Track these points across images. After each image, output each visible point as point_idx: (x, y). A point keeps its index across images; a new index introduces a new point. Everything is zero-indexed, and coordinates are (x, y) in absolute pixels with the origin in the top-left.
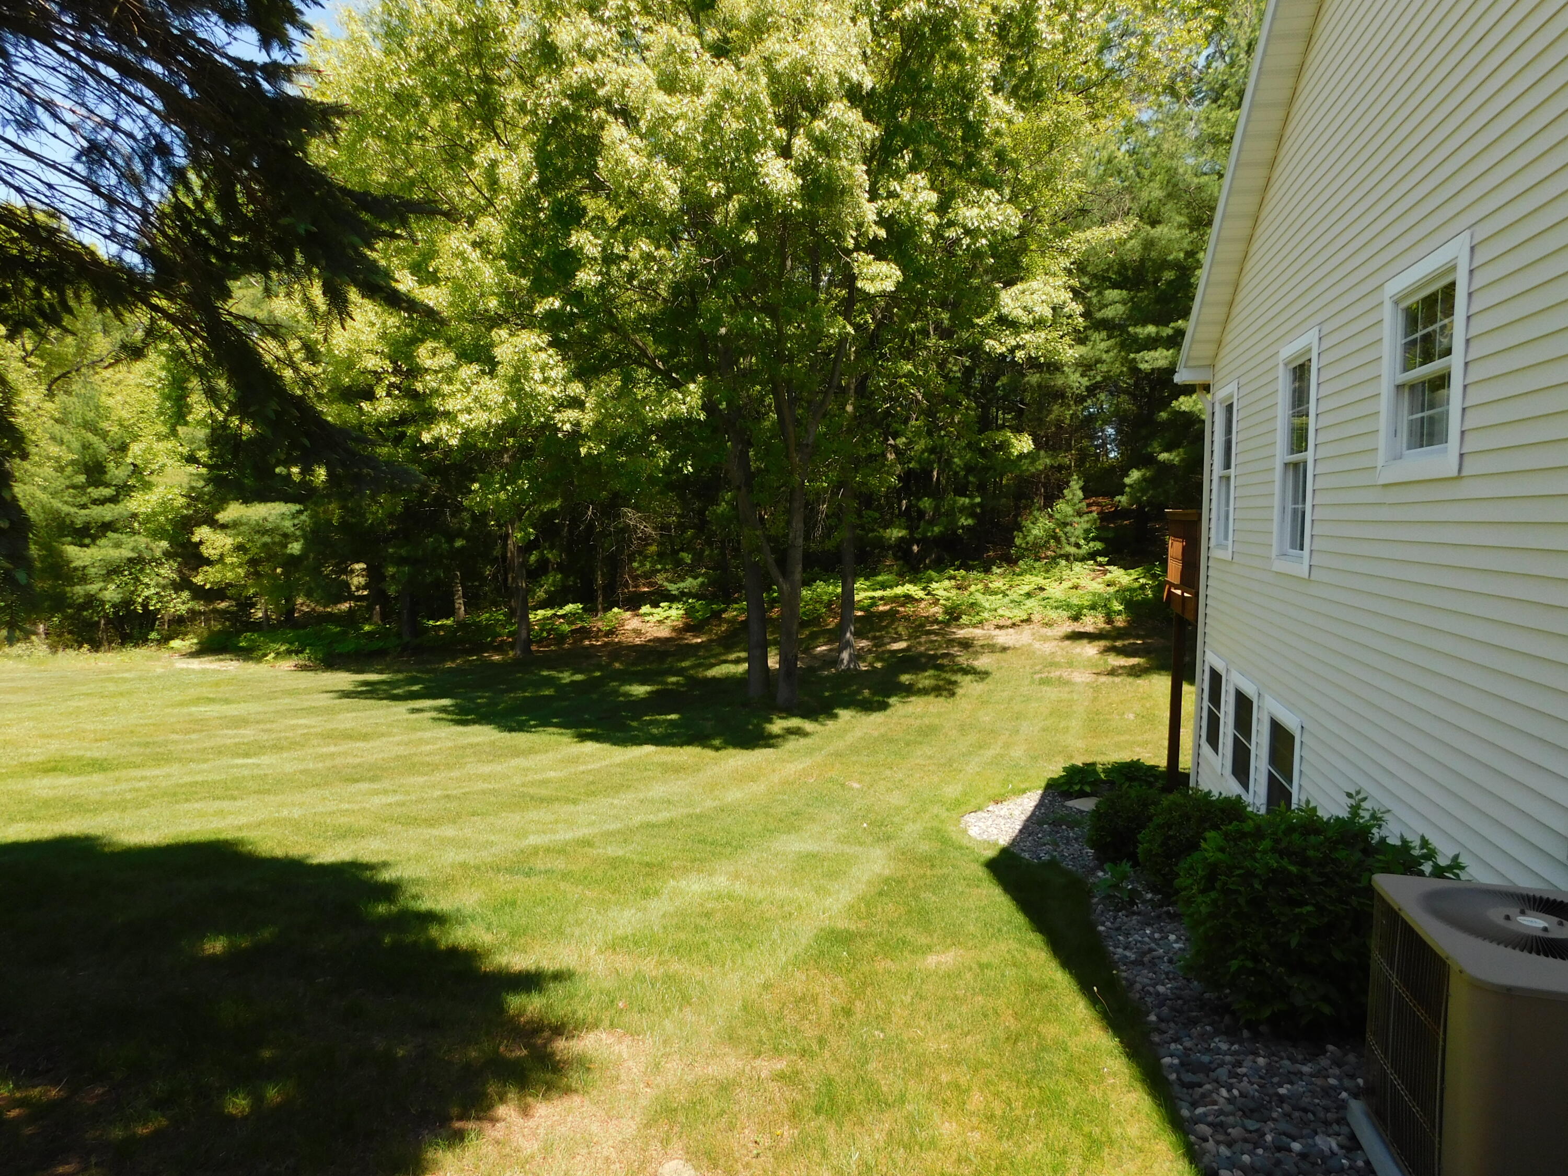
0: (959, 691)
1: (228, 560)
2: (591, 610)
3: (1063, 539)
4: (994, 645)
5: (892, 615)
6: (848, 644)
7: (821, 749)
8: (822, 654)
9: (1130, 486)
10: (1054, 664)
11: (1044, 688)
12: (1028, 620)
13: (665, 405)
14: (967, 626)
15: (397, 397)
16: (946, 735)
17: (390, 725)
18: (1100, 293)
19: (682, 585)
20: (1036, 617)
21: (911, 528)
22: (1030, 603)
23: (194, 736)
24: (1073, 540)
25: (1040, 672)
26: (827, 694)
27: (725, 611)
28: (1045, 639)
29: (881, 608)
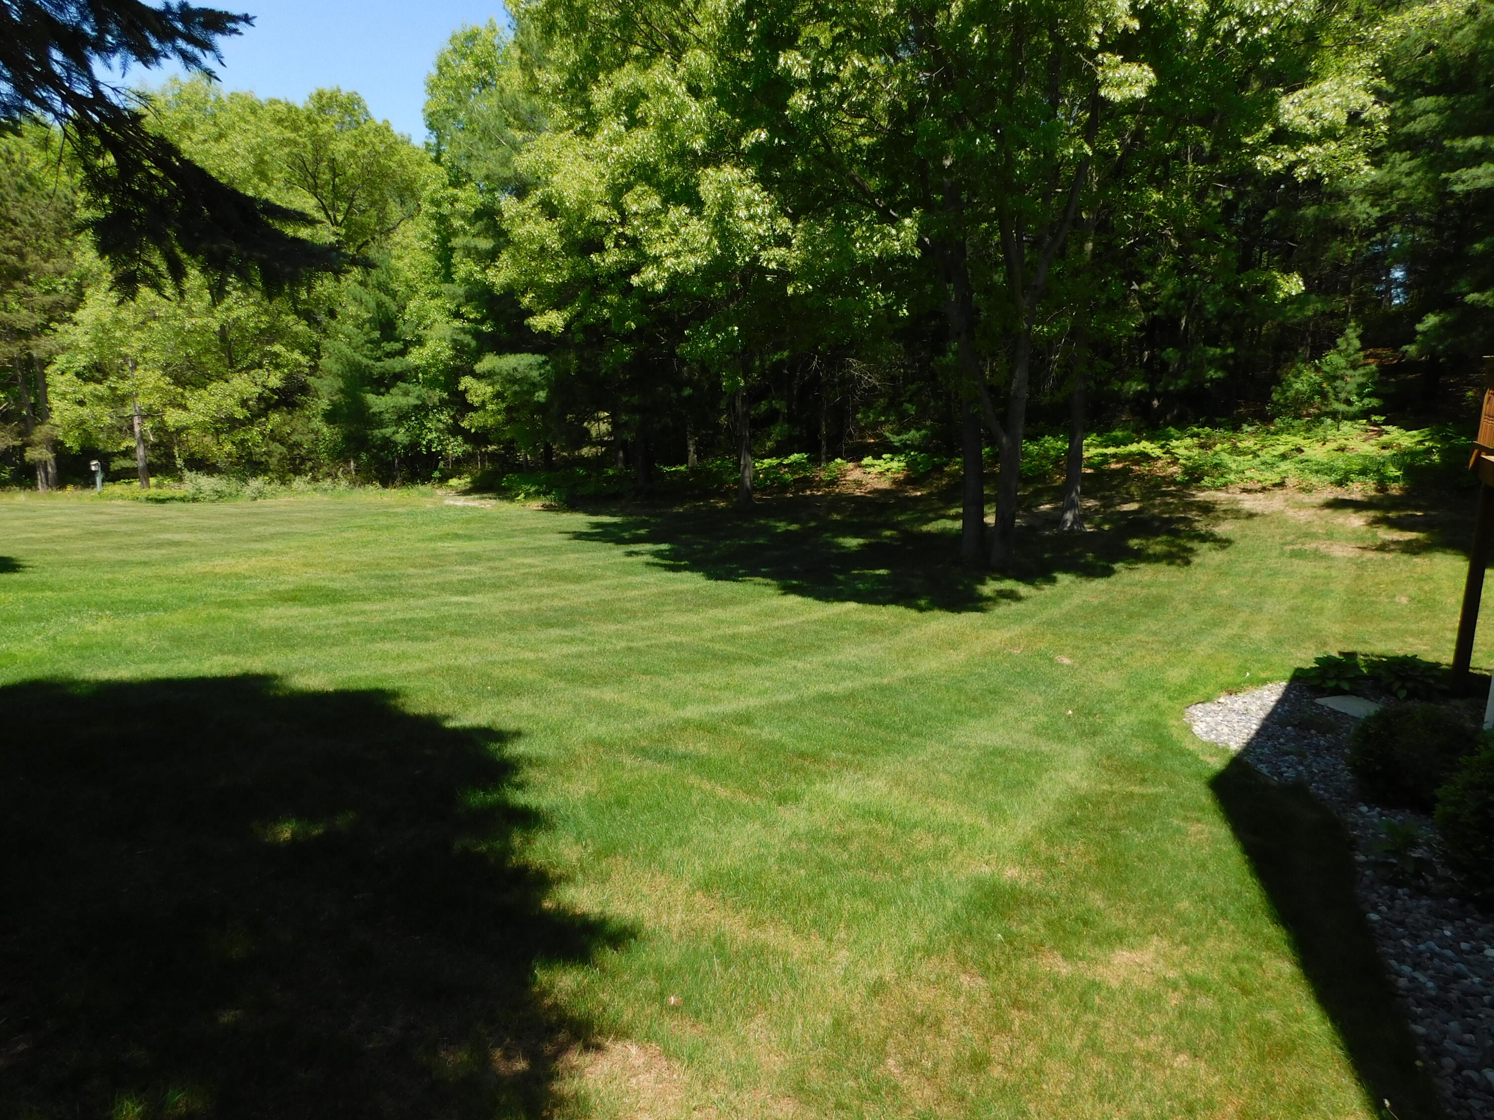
0: (1196, 560)
1: (489, 407)
2: (815, 460)
3: (1331, 395)
4: (1238, 511)
5: (1125, 473)
6: (1072, 505)
7: (1033, 616)
8: (1045, 513)
9: (1424, 333)
10: (1310, 535)
11: (1296, 562)
12: (1281, 485)
13: (878, 242)
14: (1209, 488)
15: (625, 247)
16: (1175, 609)
17: (605, 568)
18: (1407, 103)
19: (905, 437)
20: (1291, 482)
21: (1152, 382)
22: (1284, 466)
23: (429, 571)
24: (1343, 396)
25: (1291, 543)
26: (1046, 556)
27: (946, 464)
28: (1301, 506)
29: (1113, 466)
